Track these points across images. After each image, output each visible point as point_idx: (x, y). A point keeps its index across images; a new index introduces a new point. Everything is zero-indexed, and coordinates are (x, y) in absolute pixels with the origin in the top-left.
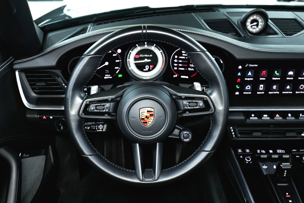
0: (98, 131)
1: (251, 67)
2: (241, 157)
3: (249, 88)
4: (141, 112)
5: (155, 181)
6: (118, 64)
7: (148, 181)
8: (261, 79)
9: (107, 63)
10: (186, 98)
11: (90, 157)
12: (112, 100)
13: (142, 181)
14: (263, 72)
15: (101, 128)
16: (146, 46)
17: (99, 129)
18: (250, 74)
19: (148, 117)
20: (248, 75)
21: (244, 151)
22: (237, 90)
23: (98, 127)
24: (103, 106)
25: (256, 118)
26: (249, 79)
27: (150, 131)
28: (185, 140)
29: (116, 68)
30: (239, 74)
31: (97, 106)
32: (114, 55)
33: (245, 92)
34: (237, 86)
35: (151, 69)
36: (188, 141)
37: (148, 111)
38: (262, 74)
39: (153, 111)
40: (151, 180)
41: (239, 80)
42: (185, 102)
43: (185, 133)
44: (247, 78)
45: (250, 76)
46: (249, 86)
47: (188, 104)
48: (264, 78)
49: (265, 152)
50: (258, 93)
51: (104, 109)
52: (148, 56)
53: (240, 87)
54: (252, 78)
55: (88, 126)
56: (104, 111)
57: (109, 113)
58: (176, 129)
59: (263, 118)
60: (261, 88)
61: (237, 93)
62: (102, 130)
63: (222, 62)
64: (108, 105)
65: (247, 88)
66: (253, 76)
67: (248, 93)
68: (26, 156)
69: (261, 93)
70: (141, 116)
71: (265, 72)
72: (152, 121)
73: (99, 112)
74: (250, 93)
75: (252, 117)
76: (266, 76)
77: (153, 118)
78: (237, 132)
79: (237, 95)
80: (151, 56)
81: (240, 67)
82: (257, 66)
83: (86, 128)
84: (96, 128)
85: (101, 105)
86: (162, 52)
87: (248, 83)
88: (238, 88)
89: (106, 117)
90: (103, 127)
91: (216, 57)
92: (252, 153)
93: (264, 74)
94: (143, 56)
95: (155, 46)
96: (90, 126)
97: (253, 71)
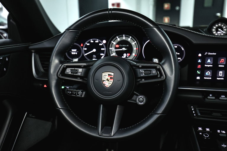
0: (77, 96)
1: (210, 55)
2: (201, 134)
3: (209, 74)
4: (103, 75)
5: (111, 136)
6: (103, 52)
7: (105, 136)
8: (219, 66)
9: (94, 50)
10: (143, 67)
11: (61, 110)
12: (84, 67)
13: (100, 135)
14: (222, 60)
15: (80, 94)
16: (124, 38)
17: (79, 95)
18: (209, 61)
19: (108, 80)
20: (208, 62)
21: (204, 129)
22: (198, 75)
23: (78, 93)
24: (76, 71)
25: (214, 98)
26: (208, 66)
27: (110, 92)
28: (139, 103)
29: (101, 54)
30: (199, 61)
31: (71, 70)
32: (100, 44)
33: (206, 77)
34: (198, 71)
35: (128, 56)
36: (143, 104)
37: (109, 75)
38: (221, 62)
39: (113, 75)
40: (108, 135)
41: (199, 66)
42: (141, 71)
43: (140, 97)
44: (207, 65)
45: (209, 63)
46: (208, 72)
47: (143, 72)
48: (223, 65)
49: (225, 133)
50: (218, 79)
51: (77, 73)
52: (126, 46)
53: (201, 73)
54: (211, 65)
55: (70, 91)
56: (77, 74)
57: (80, 77)
58: (134, 95)
59: (220, 98)
60: (221, 74)
61: (198, 78)
62: (81, 96)
63: (183, 49)
64: (80, 70)
65: (207, 74)
66: (212, 63)
67: (208, 78)
68: (32, 116)
69: (220, 79)
70: (103, 79)
71: (223, 60)
72: (112, 83)
73: (73, 75)
74: (210, 78)
75: (210, 96)
76: (225, 63)
77: (112, 81)
78: (198, 111)
79: (198, 79)
80: (128, 46)
81: (200, 55)
82: (215, 54)
83: (68, 92)
84: (76, 93)
85: (75, 70)
86: (136, 43)
87: (208, 69)
88: (199, 73)
89: (79, 80)
90: (82, 94)
91: (178, 45)
92: (212, 132)
93: (223, 61)
94: (122, 46)
95: (131, 38)
96: (72, 91)
97: (212, 58)
